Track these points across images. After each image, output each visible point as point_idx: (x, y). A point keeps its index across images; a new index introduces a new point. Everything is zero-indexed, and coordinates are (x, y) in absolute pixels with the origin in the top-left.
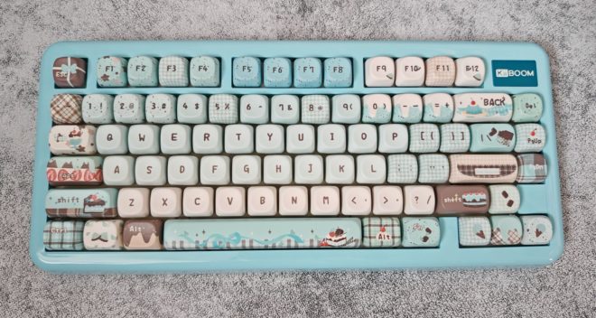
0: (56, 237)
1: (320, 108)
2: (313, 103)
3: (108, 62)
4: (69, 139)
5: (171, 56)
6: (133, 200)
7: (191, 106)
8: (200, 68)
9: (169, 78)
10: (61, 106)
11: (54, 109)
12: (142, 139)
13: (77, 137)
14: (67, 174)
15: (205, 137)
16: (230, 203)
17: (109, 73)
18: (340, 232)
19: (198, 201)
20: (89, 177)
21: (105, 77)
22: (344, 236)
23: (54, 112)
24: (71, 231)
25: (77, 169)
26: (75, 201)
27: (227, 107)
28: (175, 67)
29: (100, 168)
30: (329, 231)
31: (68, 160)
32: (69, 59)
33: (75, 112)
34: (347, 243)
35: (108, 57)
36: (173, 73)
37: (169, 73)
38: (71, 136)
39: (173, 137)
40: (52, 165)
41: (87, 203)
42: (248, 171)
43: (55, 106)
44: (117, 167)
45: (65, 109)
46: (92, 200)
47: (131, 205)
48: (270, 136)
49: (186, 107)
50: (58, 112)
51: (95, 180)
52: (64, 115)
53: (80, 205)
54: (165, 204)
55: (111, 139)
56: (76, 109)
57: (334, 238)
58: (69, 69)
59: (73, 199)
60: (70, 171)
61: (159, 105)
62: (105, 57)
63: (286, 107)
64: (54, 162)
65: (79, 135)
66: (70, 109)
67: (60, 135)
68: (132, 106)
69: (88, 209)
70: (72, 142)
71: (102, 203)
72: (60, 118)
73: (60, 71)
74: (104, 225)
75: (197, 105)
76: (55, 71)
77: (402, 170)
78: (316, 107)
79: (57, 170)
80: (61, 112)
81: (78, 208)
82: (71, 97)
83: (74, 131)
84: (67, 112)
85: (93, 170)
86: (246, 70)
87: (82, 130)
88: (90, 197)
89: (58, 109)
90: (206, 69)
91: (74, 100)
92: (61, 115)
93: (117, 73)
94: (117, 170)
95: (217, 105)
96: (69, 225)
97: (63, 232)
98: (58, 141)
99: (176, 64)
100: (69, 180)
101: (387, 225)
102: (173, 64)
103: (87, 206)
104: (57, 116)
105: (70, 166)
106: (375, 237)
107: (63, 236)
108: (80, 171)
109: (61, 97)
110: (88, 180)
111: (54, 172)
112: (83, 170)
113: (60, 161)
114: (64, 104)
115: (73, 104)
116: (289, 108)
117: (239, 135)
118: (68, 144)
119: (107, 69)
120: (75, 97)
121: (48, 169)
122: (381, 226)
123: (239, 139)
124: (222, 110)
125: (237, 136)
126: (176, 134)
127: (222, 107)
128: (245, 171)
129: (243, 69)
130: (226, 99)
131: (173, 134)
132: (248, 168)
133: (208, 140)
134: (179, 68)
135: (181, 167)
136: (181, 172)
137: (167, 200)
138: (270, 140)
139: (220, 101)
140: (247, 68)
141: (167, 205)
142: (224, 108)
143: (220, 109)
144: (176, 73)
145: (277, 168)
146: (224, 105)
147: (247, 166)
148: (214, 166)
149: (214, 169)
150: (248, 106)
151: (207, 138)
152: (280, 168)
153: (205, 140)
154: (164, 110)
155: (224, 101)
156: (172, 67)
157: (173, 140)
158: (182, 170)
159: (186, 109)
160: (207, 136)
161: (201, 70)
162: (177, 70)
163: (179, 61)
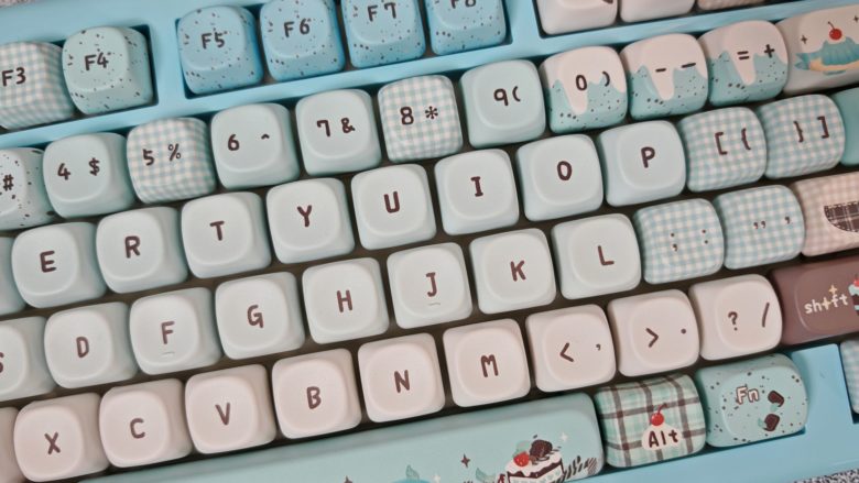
1: (431, 113)
2: (408, 102)
5: (9, 44)
7: (79, 169)
8: (88, 63)
9: (10, 103)
15: (128, 248)
16: (225, 420)
18: (541, 449)
19: (138, 428)
22: (554, 458)
27: (175, 152)
28: (22, 69)
30: (513, 451)
34: (567, 474)
36: (19, 89)
37: (8, 92)
39: (44, 263)
42: (260, 322)
48: (306, 214)
49: (66, 175)
54: (53, 448)
57: (528, 469)
63: (336, 127)
75: (93, 163)
77: (682, 247)
78: (419, 111)
86: (212, 44)
90: (104, 63)
95: (146, 154)
99: (23, 61)
101: (665, 406)
102: (16, 63)
106: (639, 444)
116: (347, 127)
117: (218, 224)
122: (650, 409)
123: (220, 237)
124: (162, 165)
125: (215, 228)
126: (51, 253)
127: (161, 155)
128: (253, 323)
129: (205, 41)
130: (167, 132)
131: (43, 255)
132: (259, 315)
133: (137, 253)
134: (32, 73)
135: (79, 339)
136: (81, 355)
137: (56, 435)
138: (307, 224)
139: (153, 140)
140: (212, 38)
141: (58, 450)
142: (167, 159)
143: (156, 161)
144: (27, 87)
145: (340, 301)
146: (165, 149)
147: (256, 307)
148: (164, 325)
149: (165, 333)
150: (232, 139)
151: (134, 248)
152: (348, 299)
153: (128, 255)
154: (9, 193)
155: (163, 138)
156: (16, 73)
157: (45, 270)
158: (83, 350)
159: (66, 178)
160: (132, 243)
161: (92, 66)
162: (28, 79)
163: (29, 53)
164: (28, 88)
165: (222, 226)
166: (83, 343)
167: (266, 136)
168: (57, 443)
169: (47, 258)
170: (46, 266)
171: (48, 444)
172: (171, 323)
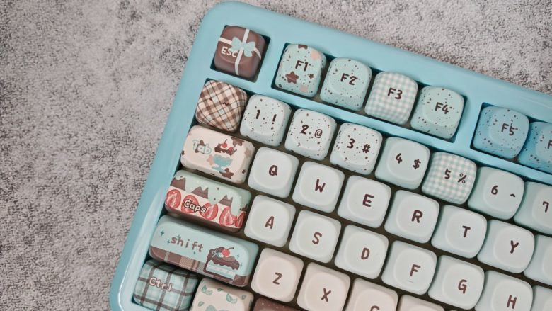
0: (154, 293)
3: (302, 54)
4: (214, 153)
5: (400, 74)
6: (280, 276)
7: (408, 161)
8: (437, 106)
9: (387, 106)
10: (215, 100)
11: (205, 101)
12: (319, 188)
13: (225, 155)
14: (197, 204)
15: (414, 216)
17: (299, 71)
20: (228, 220)
21: (292, 78)
23: (202, 106)
24: (177, 292)
25: (213, 203)
26: (197, 248)
27: (462, 179)
28: (401, 92)
29: (247, 210)
31: (204, 184)
32: (247, 33)
33: (234, 116)
35: (306, 47)
36: (395, 101)
37: (389, 100)
38: (218, 149)
39: (365, 200)
40: (179, 184)
41: (211, 257)
42: (464, 290)
43: (207, 97)
44: (272, 218)
45: (219, 107)
46: (221, 255)
47: (275, 282)
48: (514, 246)
49: (400, 160)
50: (208, 108)
51: (233, 226)
52: (216, 115)
53: (202, 257)
54: (325, 297)
55: (275, 173)
56: (236, 111)
58: (243, 48)
59: (194, 245)
60: (202, 201)
61: (359, 144)
62: (300, 46)
64: (183, 181)
65: (230, 152)
66: (227, 109)
67: (202, 143)
68: (319, 134)
69: (213, 268)
70: (217, 160)
71: (235, 265)
72: (210, 118)
73: (229, 46)
74: (228, 299)
75: (417, 162)
76: (220, 44)
79: (184, 194)
80: (213, 110)
81: (198, 260)
82: (234, 91)
83: (225, 145)
84: (222, 112)
85: (236, 211)
86: (507, 131)
87: (237, 146)
88: (221, 249)
89: (210, 103)
90: (446, 111)
91: (237, 98)
92: (211, 114)
93: (311, 76)
94: (270, 223)
95: (447, 172)
96: (177, 281)
97: (165, 288)
98: (197, 151)
99: (404, 89)
100: (197, 214)
102: (399, 87)
103: (211, 261)
104: (206, 113)
105: (204, 194)
107: (163, 295)
108: (216, 207)
109: (220, 87)
110: (224, 223)
111: (179, 195)
112: (222, 207)
113: (193, 182)
114: (221, 98)
115: (234, 104)
117: (467, 228)
118: (210, 160)
119: (298, 64)
120: (239, 94)
121: (172, 188)
123: (465, 236)
124: (453, 182)
125: (464, 229)
126: (372, 197)
127: (454, 176)
128: (460, 289)
129: (503, 128)
130: (463, 166)
131: (367, 196)
132: (465, 286)
133: (418, 221)
134: (406, 97)
135: (365, 249)
136: (363, 258)
137: (330, 292)
138: (512, 252)
139: (454, 166)
140: (508, 128)
141: (327, 300)
142: (457, 180)
143: (450, 178)
144: (400, 102)
145: (510, 301)
146: (458, 174)
147: (465, 281)
148: (414, 266)
149: (413, 270)
150: (495, 188)
151: (418, 218)
152: (514, 302)
153: (413, 220)
154: (364, 154)
155: (460, 168)
156: (397, 92)
157: (364, 204)
158: (365, 256)
159: (399, 162)
160: (418, 214)
161: (438, 109)
162: (402, 99)
163: (409, 85)
164: (400, 104)
165: (468, 230)
166: (366, 252)
167: (513, 195)
168: (328, 296)
169: (368, 198)
170: (366, 202)
171: (323, 294)
172: (419, 267)
